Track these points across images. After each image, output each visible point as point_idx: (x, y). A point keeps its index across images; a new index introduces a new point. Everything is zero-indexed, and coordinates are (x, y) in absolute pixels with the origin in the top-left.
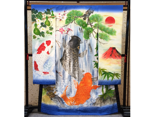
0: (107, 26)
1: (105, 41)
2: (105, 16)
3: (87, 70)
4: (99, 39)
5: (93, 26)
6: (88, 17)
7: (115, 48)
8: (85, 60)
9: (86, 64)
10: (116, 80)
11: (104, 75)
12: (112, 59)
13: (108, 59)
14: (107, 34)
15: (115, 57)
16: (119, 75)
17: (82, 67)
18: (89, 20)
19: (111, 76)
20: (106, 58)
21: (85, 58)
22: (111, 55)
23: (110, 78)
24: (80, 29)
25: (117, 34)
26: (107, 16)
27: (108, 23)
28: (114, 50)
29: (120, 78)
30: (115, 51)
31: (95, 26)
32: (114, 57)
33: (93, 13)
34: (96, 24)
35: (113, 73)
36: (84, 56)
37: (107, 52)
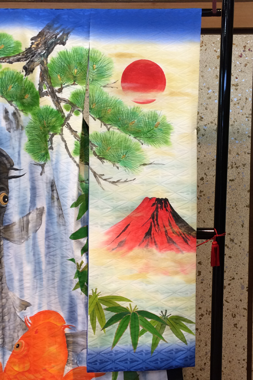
0: (128, 101)
1: (122, 168)
2: (121, 56)
3: (45, 301)
4: (93, 159)
5: (63, 104)
6: (42, 63)
7: (166, 200)
8: (36, 253)
9: (37, 272)
10: (174, 347)
11: (117, 325)
12: (154, 249)
13: (137, 251)
14: (132, 137)
15: (168, 242)
16: (188, 325)
17: (16, 284)
18: (45, 74)
19: (149, 327)
20: (125, 249)
21: (35, 245)
22: (149, 233)
23: (146, 340)
24: (11, 117)
25: (173, 137)
26: (131, 56)
27: (135, 89)
28: (161, 213)
29: (190, 337)
30: (169, 215)
31: (71, 103)
32: (162, 243)
33: (64, 44)
34: (76, 95)
35: (158, 314)
36: (31, 234)
37: (129, 217)
